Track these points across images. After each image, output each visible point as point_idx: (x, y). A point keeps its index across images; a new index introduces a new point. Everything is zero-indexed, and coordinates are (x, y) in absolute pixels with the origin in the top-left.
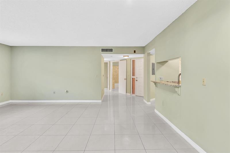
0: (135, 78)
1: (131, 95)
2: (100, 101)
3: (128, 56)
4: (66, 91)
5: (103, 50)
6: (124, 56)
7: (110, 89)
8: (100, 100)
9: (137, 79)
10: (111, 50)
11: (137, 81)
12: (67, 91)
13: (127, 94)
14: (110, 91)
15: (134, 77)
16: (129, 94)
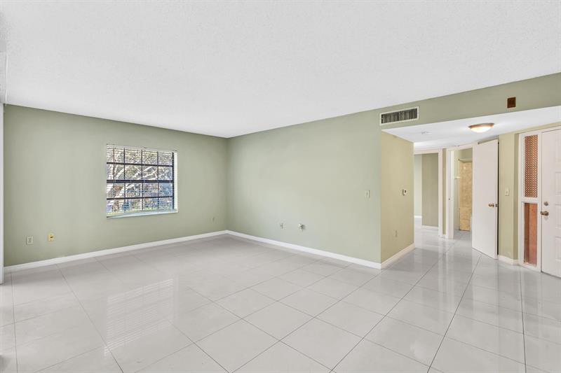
0: (535, 205)
1: (518, 265)
2: (378, 266)
3: (492, 124)
4: (300, 225)
5: (386, 118)
6: (471, 127)
7: (444, 233)
8: (377, 262)
9: (545, 209)
10: (412, 114)
11: (547, 214)
12: (302, 227)
13: (502, 258)
14: (444, 238)
15: (530, 200)
16: (511, 261)
